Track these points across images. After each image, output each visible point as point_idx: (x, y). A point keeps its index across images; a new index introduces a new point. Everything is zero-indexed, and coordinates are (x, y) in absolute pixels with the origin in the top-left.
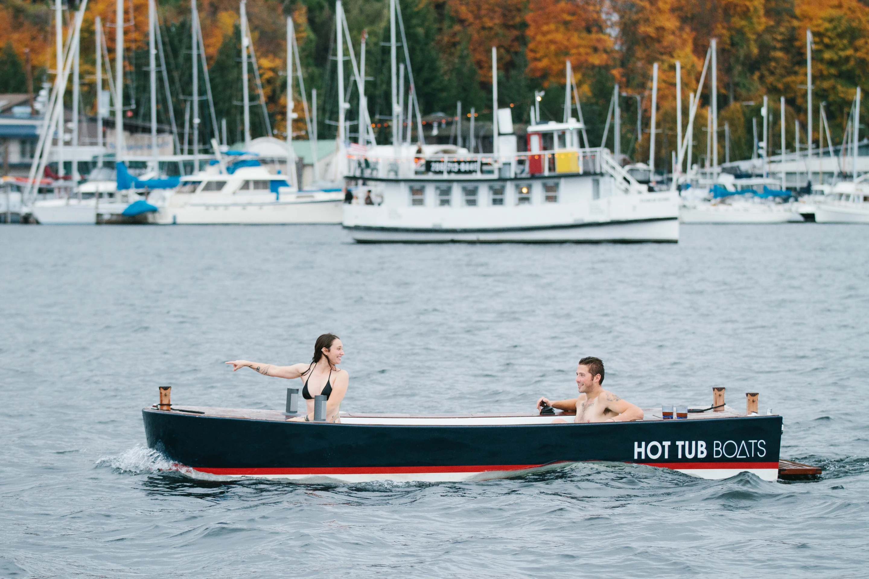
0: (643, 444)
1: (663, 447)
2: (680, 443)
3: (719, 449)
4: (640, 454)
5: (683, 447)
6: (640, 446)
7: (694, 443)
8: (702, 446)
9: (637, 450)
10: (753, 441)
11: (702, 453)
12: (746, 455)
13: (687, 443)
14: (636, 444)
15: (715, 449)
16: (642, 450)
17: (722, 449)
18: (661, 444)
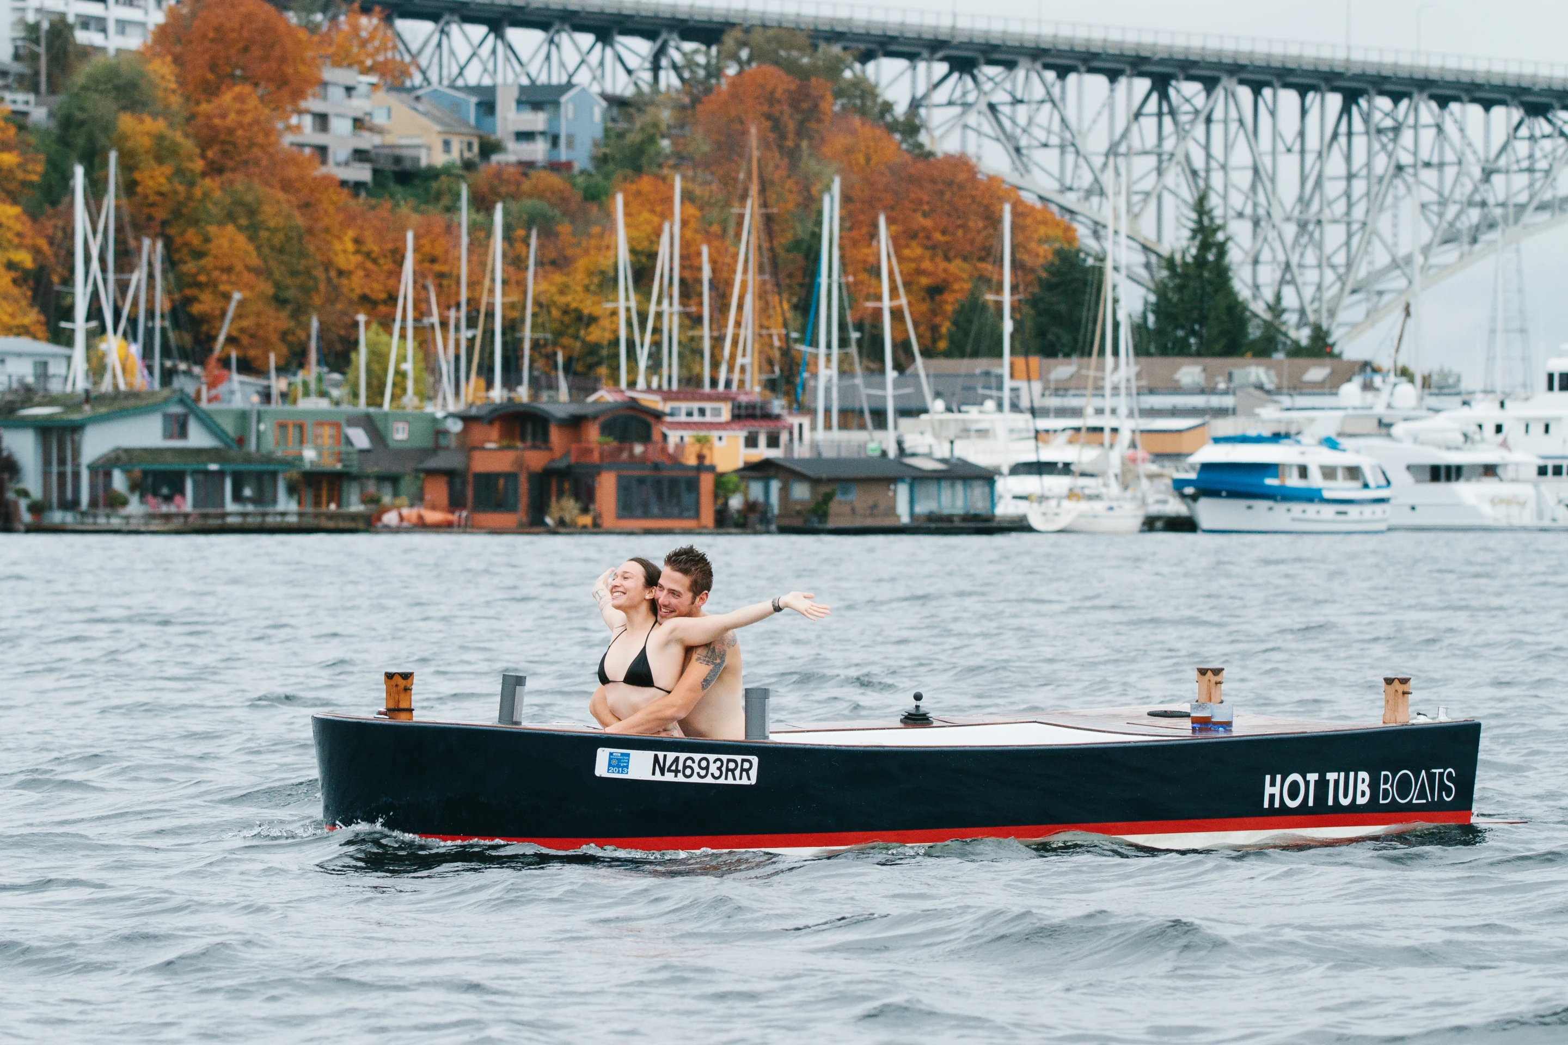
0: (1279, 777)
1: (1307, 783)
2: (1331, 776)
3: (1388, 786)
4: (1272, 797)
5: (1337, 782)
6: (1273, 784)
7: (1352, 774)
8: (1363, 781)
9: (1268, 790)
10: (1437, 771)
11: (1363, 794)
12: (1426, 798)
13: (1342, 774)
14: (1268, 778)
15: (1382, 787)
16: (1276, 790)
17: (1392, 786)
18: (1304, 778)
